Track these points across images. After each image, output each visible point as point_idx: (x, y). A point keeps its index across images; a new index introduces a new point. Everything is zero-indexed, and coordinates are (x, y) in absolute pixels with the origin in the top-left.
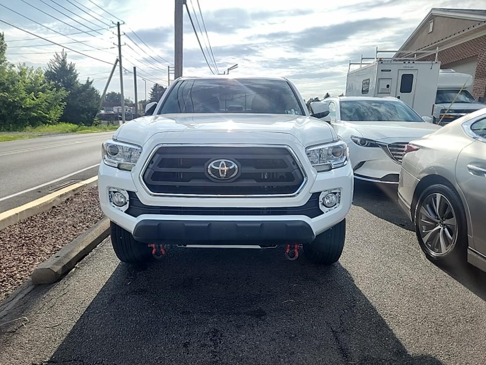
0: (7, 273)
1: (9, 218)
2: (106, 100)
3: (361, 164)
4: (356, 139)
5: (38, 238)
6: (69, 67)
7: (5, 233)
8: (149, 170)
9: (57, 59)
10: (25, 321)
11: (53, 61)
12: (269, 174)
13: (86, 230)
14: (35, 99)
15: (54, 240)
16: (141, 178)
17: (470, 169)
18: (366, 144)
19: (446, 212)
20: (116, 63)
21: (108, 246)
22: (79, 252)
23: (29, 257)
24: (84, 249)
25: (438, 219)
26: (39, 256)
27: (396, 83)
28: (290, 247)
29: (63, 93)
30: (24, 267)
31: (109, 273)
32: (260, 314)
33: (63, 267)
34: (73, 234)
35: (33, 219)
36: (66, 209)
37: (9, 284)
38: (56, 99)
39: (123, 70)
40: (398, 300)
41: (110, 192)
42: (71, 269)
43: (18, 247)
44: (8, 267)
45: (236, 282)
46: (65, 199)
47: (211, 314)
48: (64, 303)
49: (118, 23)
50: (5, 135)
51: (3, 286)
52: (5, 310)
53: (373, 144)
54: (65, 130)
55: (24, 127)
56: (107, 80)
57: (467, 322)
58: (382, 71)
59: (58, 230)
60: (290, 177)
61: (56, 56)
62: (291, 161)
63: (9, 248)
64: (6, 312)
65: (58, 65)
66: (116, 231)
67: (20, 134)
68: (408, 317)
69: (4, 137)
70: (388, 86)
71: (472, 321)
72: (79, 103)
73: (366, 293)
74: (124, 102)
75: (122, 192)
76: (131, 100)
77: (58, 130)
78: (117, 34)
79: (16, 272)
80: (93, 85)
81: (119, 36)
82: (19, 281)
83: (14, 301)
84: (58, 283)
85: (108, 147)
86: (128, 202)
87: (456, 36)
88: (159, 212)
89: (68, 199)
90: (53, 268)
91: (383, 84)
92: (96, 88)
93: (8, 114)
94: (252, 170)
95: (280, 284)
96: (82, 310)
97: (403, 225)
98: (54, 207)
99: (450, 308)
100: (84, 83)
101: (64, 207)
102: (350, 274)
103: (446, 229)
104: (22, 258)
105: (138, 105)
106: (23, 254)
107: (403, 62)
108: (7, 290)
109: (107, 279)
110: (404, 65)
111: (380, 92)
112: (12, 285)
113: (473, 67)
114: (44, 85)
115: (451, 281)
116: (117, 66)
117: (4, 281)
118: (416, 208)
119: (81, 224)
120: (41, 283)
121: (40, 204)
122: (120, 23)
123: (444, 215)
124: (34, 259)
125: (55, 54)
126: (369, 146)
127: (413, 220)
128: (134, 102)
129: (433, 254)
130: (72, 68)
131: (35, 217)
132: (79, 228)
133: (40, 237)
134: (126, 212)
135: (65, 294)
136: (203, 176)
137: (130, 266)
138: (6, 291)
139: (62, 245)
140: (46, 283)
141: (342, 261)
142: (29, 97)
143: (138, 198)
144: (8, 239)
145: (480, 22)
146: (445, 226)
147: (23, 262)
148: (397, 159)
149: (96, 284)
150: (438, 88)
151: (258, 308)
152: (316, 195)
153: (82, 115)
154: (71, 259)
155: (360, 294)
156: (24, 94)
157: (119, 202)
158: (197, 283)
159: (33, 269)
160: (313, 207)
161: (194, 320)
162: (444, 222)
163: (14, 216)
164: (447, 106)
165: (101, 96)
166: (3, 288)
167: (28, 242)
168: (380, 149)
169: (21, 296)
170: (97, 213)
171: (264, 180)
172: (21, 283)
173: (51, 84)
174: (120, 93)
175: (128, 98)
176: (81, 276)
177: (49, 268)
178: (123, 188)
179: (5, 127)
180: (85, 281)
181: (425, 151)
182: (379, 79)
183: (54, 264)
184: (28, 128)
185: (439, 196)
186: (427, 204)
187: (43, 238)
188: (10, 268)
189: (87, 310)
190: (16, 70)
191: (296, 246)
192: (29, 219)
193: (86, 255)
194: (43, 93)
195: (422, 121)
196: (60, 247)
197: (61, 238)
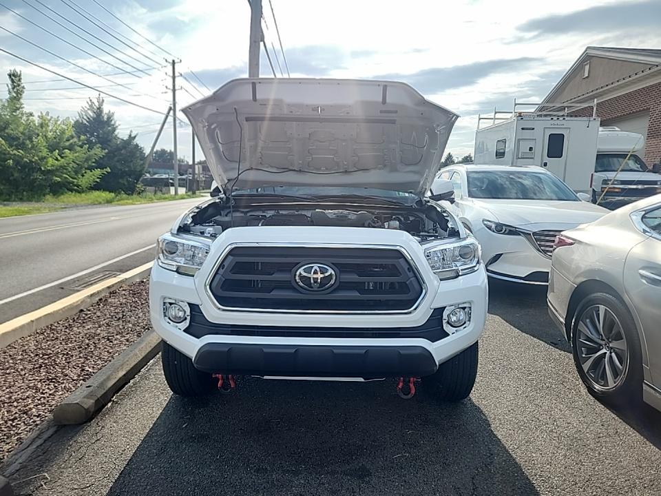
0: (19, 408)
1: (22, 327)
2: (154, 160)
3: (498, 257)
4: (489, 223)
5: (60, 356)
6: (106, 117)
7: (15, 348)
8: (218, 277)
9: (91, 106)
10: (44, 479)
11: (86, 109)
12: (375, 283)
13: (125, 345)
14: (59, 158)
15: (82, 360)
16: (208, 287)
17: (642, 276)
18: (503, 231)
19: (613, 332)
20: (169, 113)
21: (156, 369)
22: (117, 379)
23: (49, 385)
24: (125, 375)
25: (603, 340)
26: (63, 383)
27: (542, 146)
28: (404, 381)
29: (98, 152)
30: (42, 399)
31: (158, 410)
32: (363, 474)
33: (96, 401)
34: (108, 352)
35: (53, 327)
36: (99, 314)
37: (22, 424)
38: (87, 160)
39: (177, 122)
40: (550, 455)
41: (164, 303)
42: (107, 404)
43: (34, 368)
44: (21, 398)
45: (330, 426)
46: (97, 299)
47: (296, 473)
48: (97, 454)
49: (174, 61)
50: (16, 208)
51: (14, 426)
52: (17, 462)
53: (513, 231)
54: (97, 201)
55: (42, 197)
56: (156, 134)
57: (645, 488)
58: (523, 129)
59: (88, 345)
60: (404, 288)
61: (90, 103)
62: (406, 267)
63: (22, 370)
64: (19, 466)
65: (91, 114)
66: (169, 354)
67: (37, 205)
68: (565, 480)
69: (16, 210)
70: (531, 149)
71: (652, 486)
72: (118, 163)
73: (509, 444)
74: (178, 162)
75: (181, 303)
76: (186, 159)
77: (88, 199)
78: (171, 75)
79: (32, 406)
80: (137, 141)
81: (174, 78)
82: (35, 418)
83: (29, 448)
84: (89, 424)
85: (164, 244)
86: (189, 318)
87: (620, 83)
88: (230, 332)
89: (101, 300)
90: (82, 402)
91: (525, 147)
92: (141, 145)
93: (23, 179)
94: (354, 277)
95: (390, 429)
96: (121, 465)
97: (555, 344)
98: (82, 311)
99: (622, 466)
100: (126, 138)
101: (95, 311)
102: (484, 415)
103: (613, 354)
104: (39, 385)
105: (196, 167)
106: (41, 380)
107: (550, 118)
108: (20, 431)
109: (155, 419)
110: (552, 122)
111: (520, 156)
112: (26, 425)
113: (644, 123)
114: (71, 141)
115: (623, 427)
116: (169, 117)
117: (15, 418)
118: (573, 324)
119: (118, 337)
120: (66, 423)
121: (64, 308)
122: (176, 61)
123: (611, 335)
124: (55, 386)
125: (88, 100)
126: (507, 234)
127: (569, 340)
128: (191, 163)
129: (597, 387)
130: (109, 118)
131: (56, 324)
132: (115, 342)
133: (64, 354)
134: (185, 331)
135: (98, 440)
136: (289, 285)
137: (186, 400)
138: (18, 434)
139: (93, 367)
140: (73, 423)
141: (474, 395)
142: (51, 157)
143: (202, 313)
144: (20, 357)
145: (651, 66)
146: (612, 351)
147: (41, 391)
148: (545, 252)
149: (139, 426)
150: (598, 152)
151: (360, 465)
152: (439, 312)
153: (120, 181)
154: (106, 389)
155: (499, 446)
156: (45, 152)
157: (176, 317)
158: (277, 428)
159: (54, 402)
160: (434, 328)
161: (273, 482)
162: (611, 345)
163: (28, 324)
164: (610, 175)
165: (146, 154)
166: (14, 429)
167: (47, 361)
168: (521, 238)
169: (39, 442)
170: (140, 321)
171: (369, 291)
172: (38, 422)
173: (81, 138)
174: (173, 150)
175: (182, 158)
176: (120, 414)
177: (77, 403)
178: (183, 299)
179: (16, 196)
180: (125, 421)
181: (581, 247)
182: (519, 140)
183: (84, 397)
184: (48, 197)
185: (602, 308)
186: (587, 318)
187: (68, 356)
188: (24, 400)
189: (128, 464)
190: (36, 120)
191: (412, 379)
192: (48, 329)
193: (126, 384)
194: (70, 150)
195: (576, 199)
196: (90, 370)
197: (92, 357)
